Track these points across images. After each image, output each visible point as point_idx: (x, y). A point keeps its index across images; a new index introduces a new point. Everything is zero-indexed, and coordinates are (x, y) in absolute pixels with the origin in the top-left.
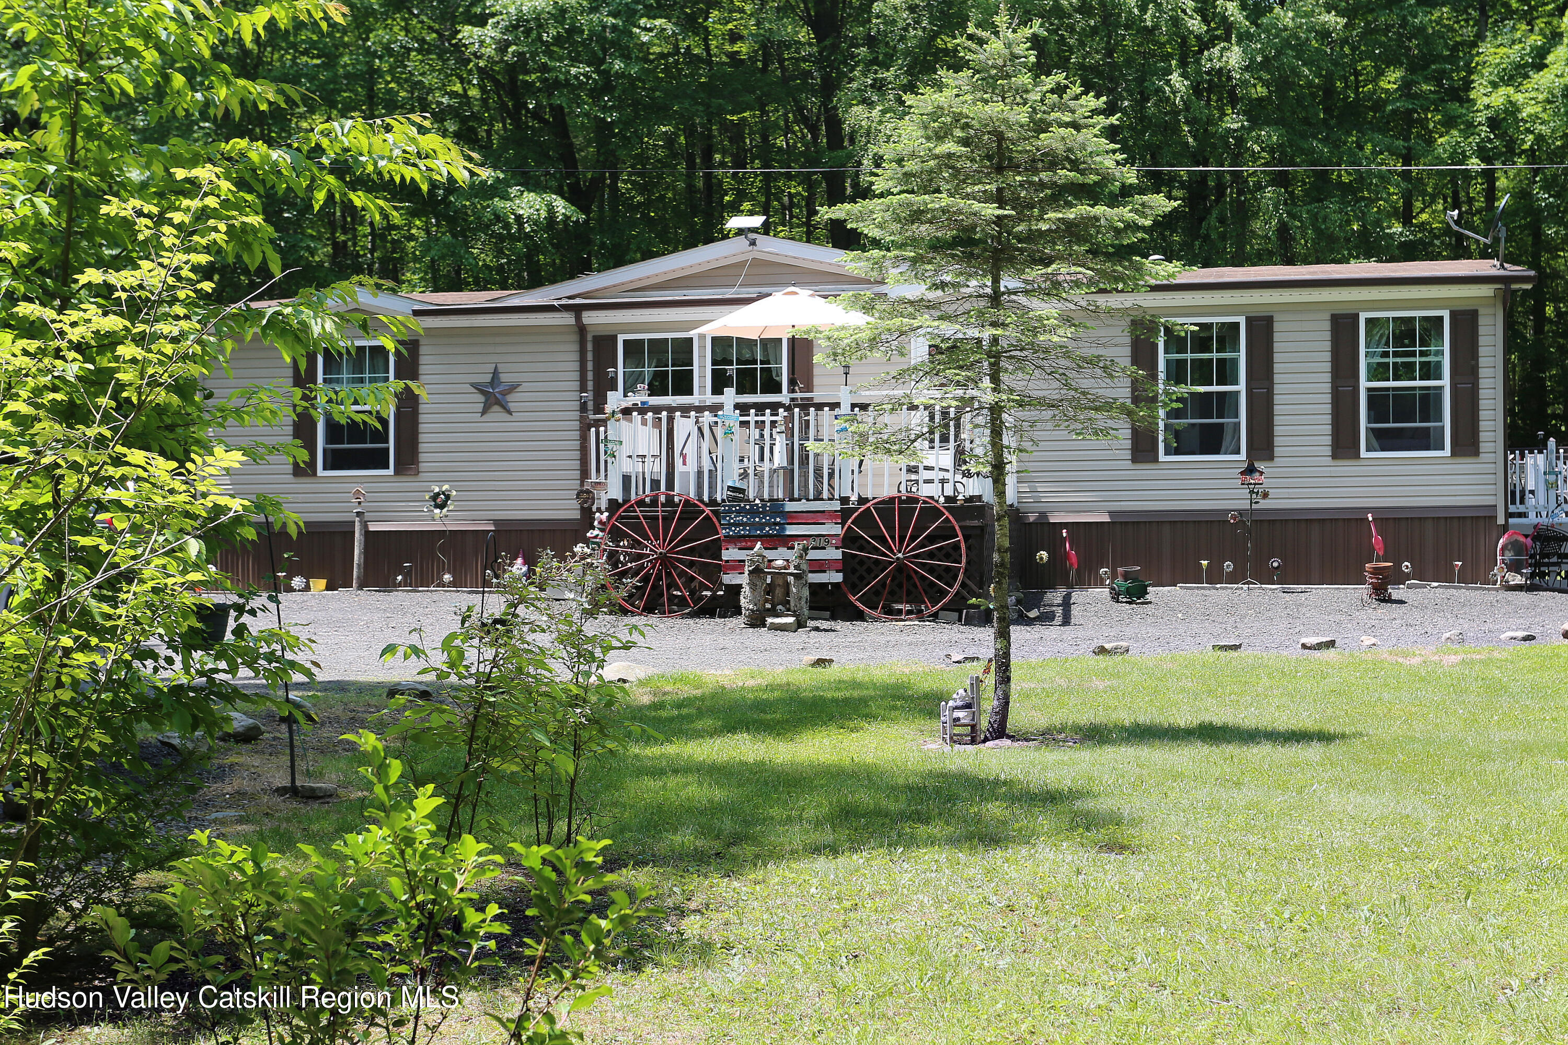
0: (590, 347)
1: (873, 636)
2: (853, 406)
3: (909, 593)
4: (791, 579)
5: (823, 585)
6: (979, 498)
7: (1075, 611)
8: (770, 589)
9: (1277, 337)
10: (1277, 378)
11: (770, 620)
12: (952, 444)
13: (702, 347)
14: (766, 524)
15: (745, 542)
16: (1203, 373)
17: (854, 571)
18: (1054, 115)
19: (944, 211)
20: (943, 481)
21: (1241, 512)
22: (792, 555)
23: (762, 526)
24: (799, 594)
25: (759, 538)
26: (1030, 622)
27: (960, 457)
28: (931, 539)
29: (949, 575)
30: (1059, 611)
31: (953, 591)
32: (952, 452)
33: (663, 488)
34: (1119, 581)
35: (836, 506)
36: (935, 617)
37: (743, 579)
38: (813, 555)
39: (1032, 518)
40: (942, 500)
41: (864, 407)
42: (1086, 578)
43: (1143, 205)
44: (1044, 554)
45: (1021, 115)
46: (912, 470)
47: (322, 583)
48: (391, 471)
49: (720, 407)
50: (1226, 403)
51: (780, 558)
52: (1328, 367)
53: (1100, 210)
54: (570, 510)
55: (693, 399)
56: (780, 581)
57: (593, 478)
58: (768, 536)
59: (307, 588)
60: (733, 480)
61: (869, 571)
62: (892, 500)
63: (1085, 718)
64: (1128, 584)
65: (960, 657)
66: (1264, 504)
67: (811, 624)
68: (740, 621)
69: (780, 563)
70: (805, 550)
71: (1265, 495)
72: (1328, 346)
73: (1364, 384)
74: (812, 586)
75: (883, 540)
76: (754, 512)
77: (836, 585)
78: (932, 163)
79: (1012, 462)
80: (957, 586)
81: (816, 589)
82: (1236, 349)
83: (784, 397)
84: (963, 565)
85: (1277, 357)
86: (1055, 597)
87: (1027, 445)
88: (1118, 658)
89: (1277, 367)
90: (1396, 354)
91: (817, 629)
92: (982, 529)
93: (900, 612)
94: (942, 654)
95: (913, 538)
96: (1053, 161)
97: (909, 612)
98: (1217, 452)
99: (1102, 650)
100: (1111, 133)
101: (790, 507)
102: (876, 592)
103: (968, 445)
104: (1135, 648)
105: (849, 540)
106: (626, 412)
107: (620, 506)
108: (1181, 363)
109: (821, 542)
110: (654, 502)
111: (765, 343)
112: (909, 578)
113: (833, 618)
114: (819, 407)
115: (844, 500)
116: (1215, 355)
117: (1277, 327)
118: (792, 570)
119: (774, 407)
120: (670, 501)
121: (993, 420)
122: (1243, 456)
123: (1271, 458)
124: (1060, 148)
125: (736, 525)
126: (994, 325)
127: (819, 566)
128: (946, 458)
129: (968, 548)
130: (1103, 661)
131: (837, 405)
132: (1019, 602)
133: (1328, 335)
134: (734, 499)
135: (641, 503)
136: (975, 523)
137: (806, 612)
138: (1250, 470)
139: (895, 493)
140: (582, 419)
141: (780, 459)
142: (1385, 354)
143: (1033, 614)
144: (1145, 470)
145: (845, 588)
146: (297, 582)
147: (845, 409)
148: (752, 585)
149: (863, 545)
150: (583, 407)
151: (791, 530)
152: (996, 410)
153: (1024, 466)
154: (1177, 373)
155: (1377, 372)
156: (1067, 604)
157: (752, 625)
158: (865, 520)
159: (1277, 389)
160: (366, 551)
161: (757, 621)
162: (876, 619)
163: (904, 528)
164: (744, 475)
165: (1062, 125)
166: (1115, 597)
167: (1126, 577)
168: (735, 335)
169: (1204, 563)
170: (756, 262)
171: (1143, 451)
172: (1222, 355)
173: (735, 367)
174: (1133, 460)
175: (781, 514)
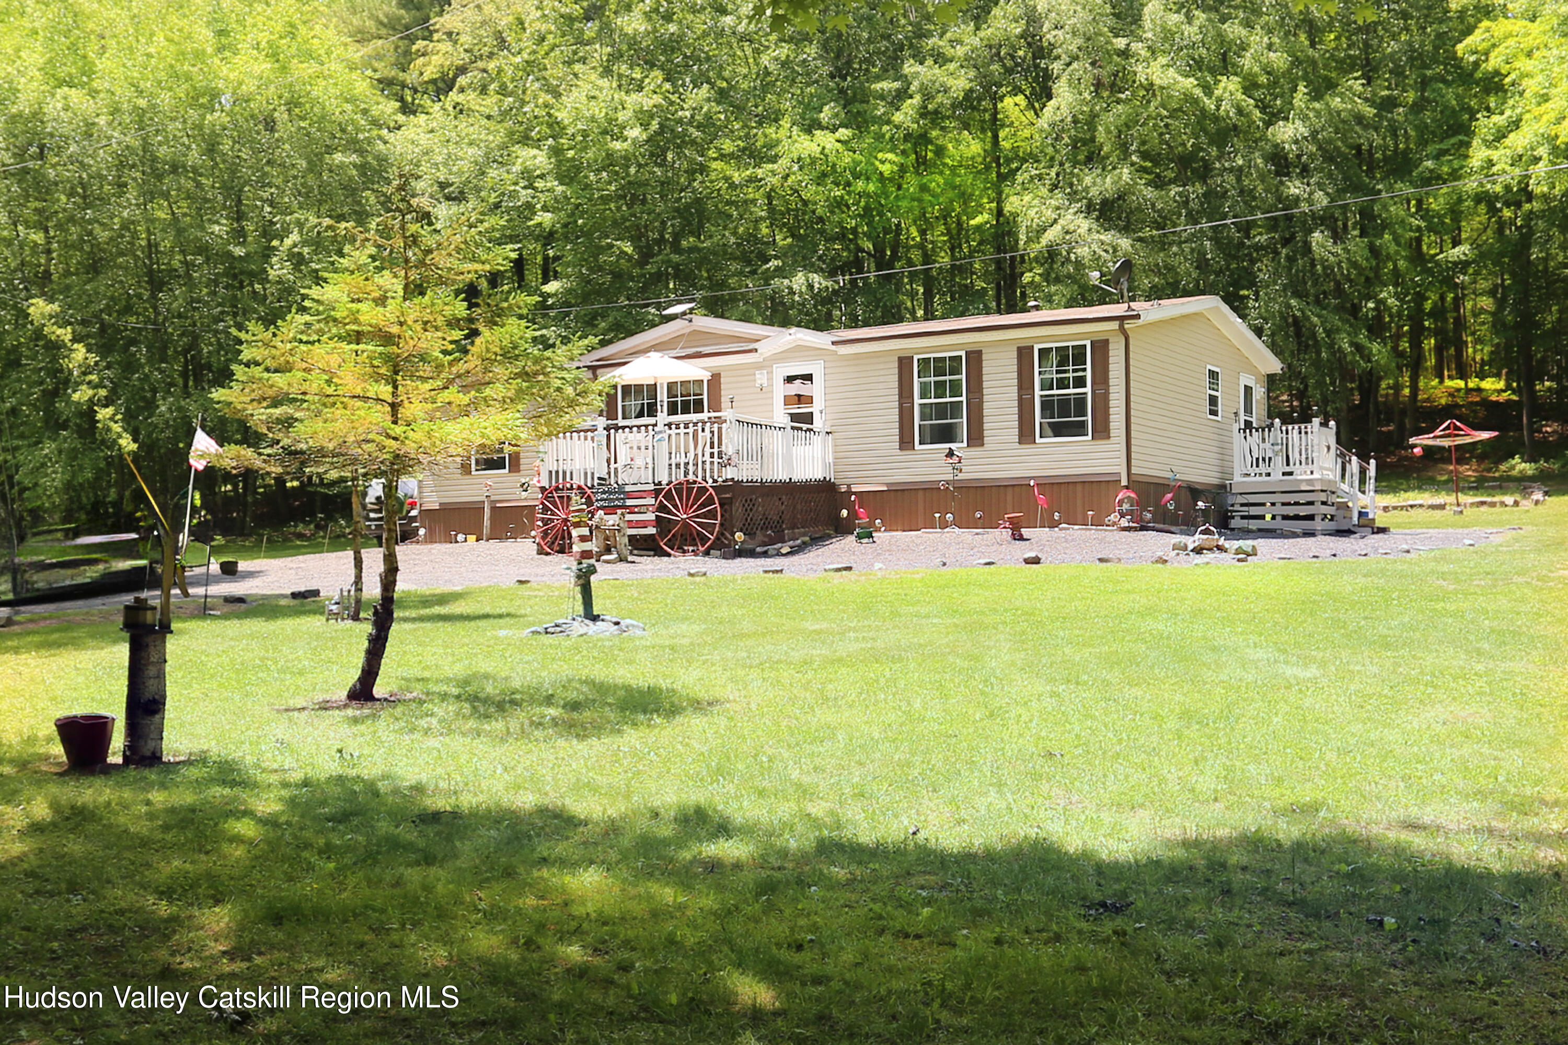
3: (689, 540)
5: (640, 536)
6: (732, 479)
9: (984, 364)
10: (985, 391)
14: (616, 499)
16: (941, 390)
17: (661, 527)
21: (947, 482)
23: (612, 500)
28: (702, 506)
29: (711, 528)
31: (712, 538)
35: (652, 487)
36: (703, 555)
39: (843, 489)
40: (711, 481)
47: (474, 537)
48: (507, 470)
50: (954, 409)
52: (1016, 382)
59: (466, 540)
60: (603, 473)
61: (669, 526)
62: (683, 483)
64: (861, 531)
66: (961, 476)
71: (962, 471)
72: (1016, 368)
73: (1038, 393)
75: (677, 507)
76: (609, 492)
77: (651, 535)
80: (718, 534)
82: (960, 373)
84: (719, 521)
85: (985, 377)
89: (985, 384)
90: (1057, 372)
92: (732, 499)
93: (686, 551)
95: (692, 506)
97: (690, 551)
98: (949, 442)
101: (628, 488)
102: (674, 539)
105: (658, 508)
108: (928, 384)
109: (641, 510)
112: (690, 530)
114: (647, 426)
115: (659, 484)
116: (947, 378)
117: (984, 357)
122: (964, 444)
123: (981, 445)
129: (722, 511)
131: (656, 425)
133: (1015, 361)
134: (602, 485)
136: (728, 495)
138: (951, 454)
139: (685, 478)
142: (1051, 372)
143: (787, 551)
144: (906, 456)
145: (656, 538)
146: (460, 537)
149: (666, 511)
151: (627, 502)
154: (926, 392)
155: (1046, 384)
158: (668, 495)
159: (986, 398)
160: (492, 518)
162: (674, 555)
163: (688, 499)
168: (679, 380)
169: (937, 515)
170: (695, 332)
171: (906, 443)
172: (952, 377)
173: (679, 399)
174: (900, 449)
175: (624, 493)
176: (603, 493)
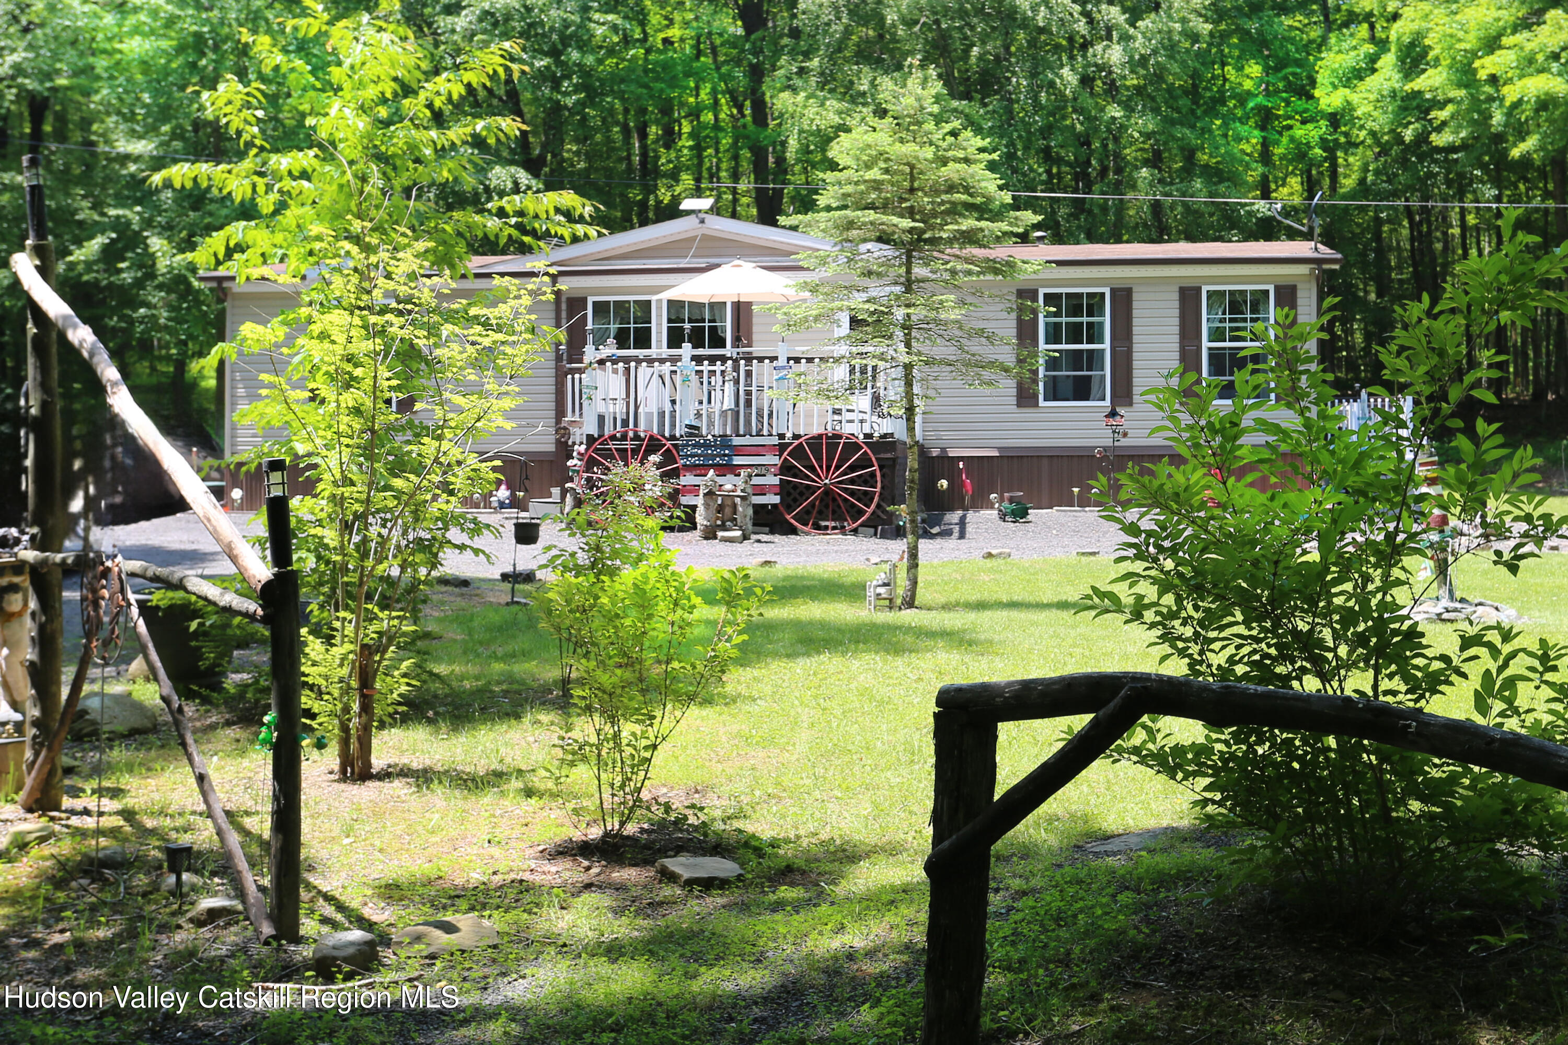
0: (564, 306)
1: (804, 547)
2: (789, 359)
3: (834, 512)
4: (738, 500)
5: (764, 506)
6: (892, 435)
7: (969, 529)
8: (720, 509)
9: (1135, 305)
10: (1135, 339)
11: (720, 534)
12: (870, 391)
13: (659, 308)
14: (718, 455)
15: (699, 469)
16: (1075, 334)
17: (789, 494)
18: (950, 154)
19: (872, 223)
20: (862, 421)
21: (1105, 449)
22: (739, 481)
23: (713, 457)
24: (745, 512)
25: (712, 466)
26: (933, 536)
27: (876, 401)
28: (852, 468)
29: (867, 498)
30: (956, 529)
31: (870, 510)
32: (869, 397)
33: (631, 426)
34: (1006, 504)
35: (775, 441)
36: (855, 531)
37: (699, 501)
38: (756, 481)
39: (935, 453)
40: (861, 436)
41: (797, 360)
42: (980, 502)
43: (1016, 218)
44: (944, 483)
45: (928, 153)
46: (837, 412)
49: (678, 359)
50: (1093, 359)
51: (729, 483)
52: (1176, 330)
53: (983, 224)
54: (547, 445)
55: (653, 352)
56: (729, 502)
57: (569, 418)
58: (718, 465)
60: (691, 420)
61: (801, 494)
62: (820, 436)
63: (974, 597)
64: (1013, 506)
65: (878, 560)
66: (1124, 442)
67: (754, 537)
68: (697, 533)
69: (729, 487)
70: (750, 476)
71: (1125, 435)
72: (1176, 312)
73: (1206, 344)
74: (755, 506)
75: (812, 469)
76: (706, 445)
77: (775, 506)
78: (862, 187)
79: (920, 405)
80: (873, 506)
81: (758, 509)
82: (1102, 314)
83: (728, 351)
84: (878, 490)
85: (1135, 321)
86: (954, 517)
87: (931, 393)
88: (1001, 561)
89: (1136, 330)
90: (1231, 320)
91: (759, 541)
92: (894, 460)
93: (826, 528)
94: (863, 559)
95: (837, 468)
96: (951, 188)
97: (834, 528)
98: (1087, 398)
99: (990, 555)
100: (992, 167)
101: (737, 441)
102: (807, 511)
103: (882, 392)
104: (1015, 555)
105: (786, 469)
106: (601, 362)
107: (595, 440)
108: (1057, 326)
109: (763, 470)
110: (624, 437)
111: (712, 305)
112: (834, 500)
113: (772, 532)
114: (761, 359)
115: (781, 436)
116: (1085, 319)
117: (1135, 296)
118: (739, 493)
119: (723, 359)
120: (637, 437)
121: (906, 376)
122: (1107, 402)
123: (1130, 404)
124: (955, 178)
125: (693, 456)
126: (908, 306)
127: (760, 490)
128: (863, 402)
129: (883, 476)
130: (989, 563)
131: (776, 358)
132: (923, 521)
133: (1176, 304)
134: (691, 435)
135: (613, 438)
136: (889, 455)
137: (750, 527)
138: (1113, 414)
139: (822, 431)
140: (557, 368)
141: (729, 403)
142: (1222, 320)
143: (935, 530)
144: (1028, 413)
145: (781, 508)
147: (782, 361)
148: (707, 506)
149: (797, 473)
150: (559, 358)
151: (737, 461)
152: (908, 367)
153: (928, 409)
154: (1054, 335)
155: (1217, 335)
156: (962, 523)
157: (706, 538)
158: (798, 453)
159: (1136, 347)
161: (710, 534)
162: (807, 534)
163: (830, 459)
164: (698, 415)
165: (957, 160)
166: (1003, 517)
167: (1011, 500)
168: (687, 299)
169: (1076, 490)
170: (705, 238)
171: (1026, 398)
172: (1091, 319)
173: (687, 326)
174: (1019, 405)
175: (730, 447)
176: (694, 446)
